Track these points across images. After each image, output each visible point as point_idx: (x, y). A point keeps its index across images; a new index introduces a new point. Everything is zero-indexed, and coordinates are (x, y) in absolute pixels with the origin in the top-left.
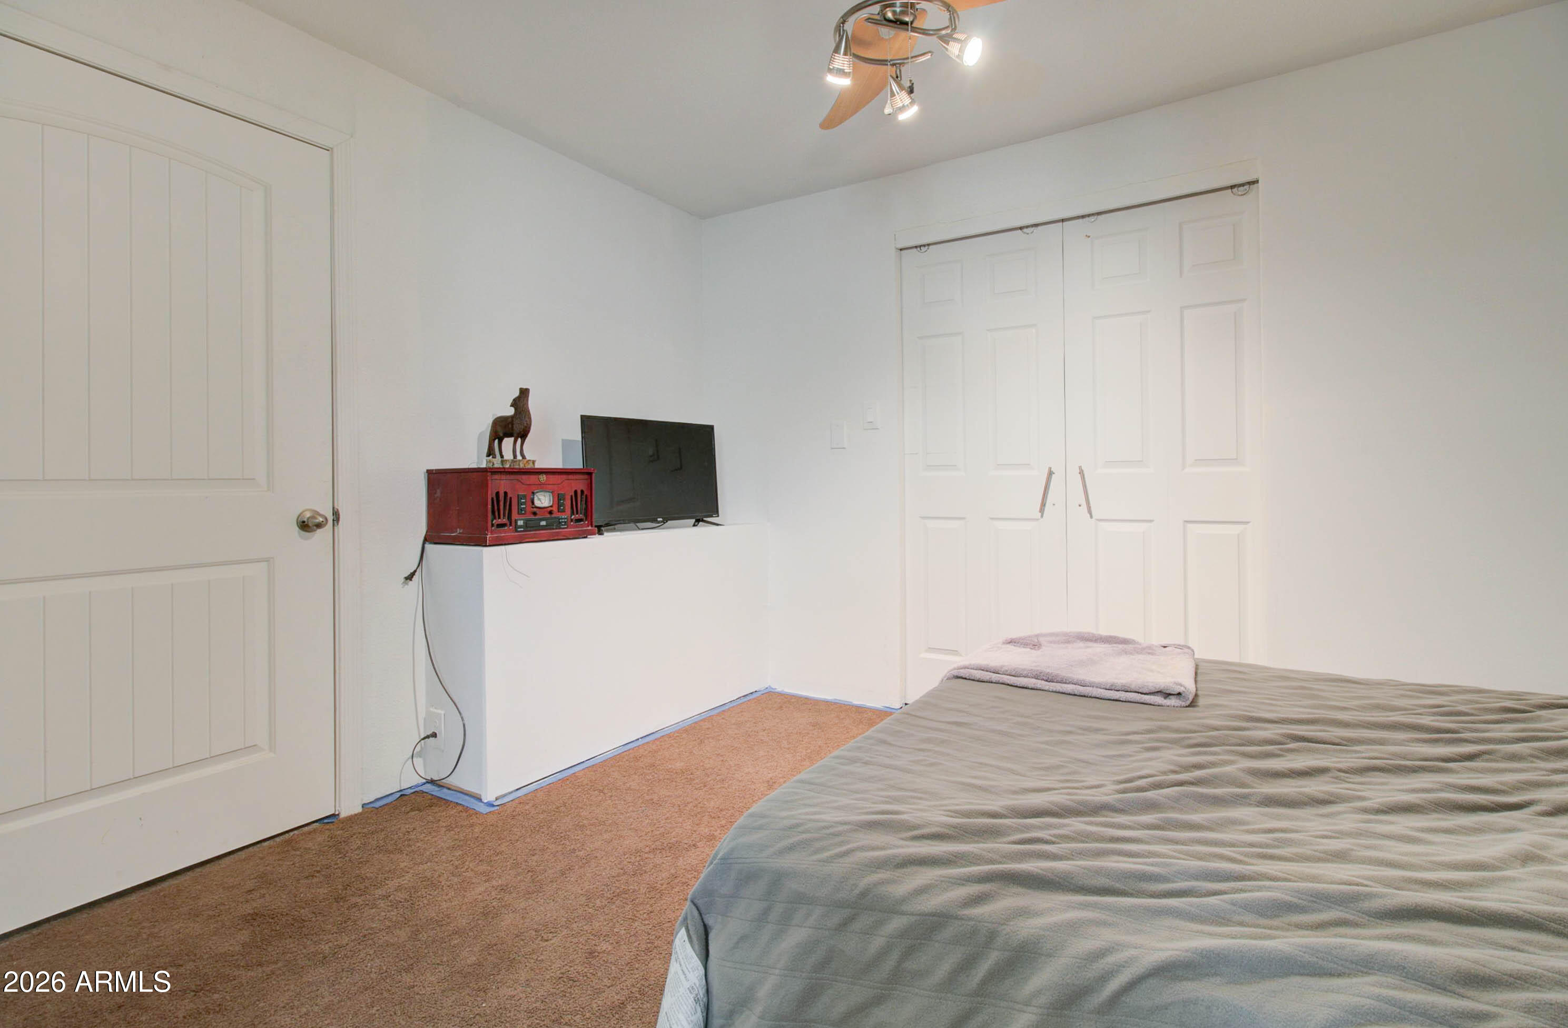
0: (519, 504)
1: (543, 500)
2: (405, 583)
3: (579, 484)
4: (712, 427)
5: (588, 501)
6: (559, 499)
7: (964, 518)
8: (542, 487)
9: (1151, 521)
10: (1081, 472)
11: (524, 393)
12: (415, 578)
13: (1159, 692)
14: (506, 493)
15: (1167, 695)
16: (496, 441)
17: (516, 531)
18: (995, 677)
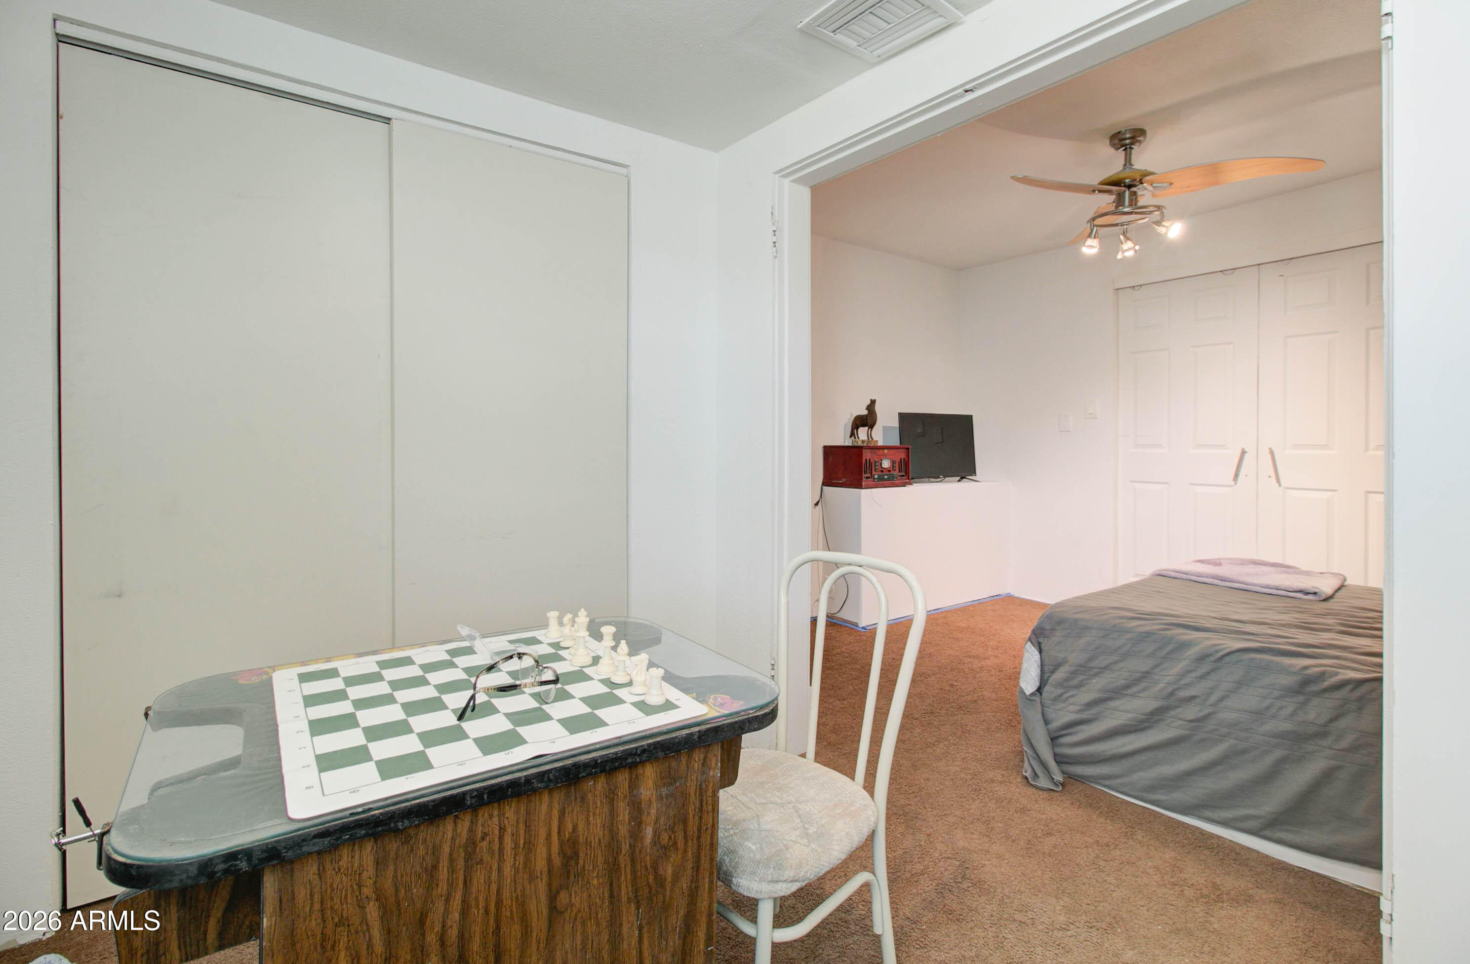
0: (875, 466)
1: (886, 464)
2: (815, 507)
3: (902, 455)
4: (971, 417)
5: (907, 464)
6: (893, 462)
7: (1166, 483)
8: (885, 456)
9: (1335, 491)
10: (1272, 452)
11: (873, 402)
12: (820, 504)
13: (1300, 591)
14: (870, 460)
15: (1308, 593)
16: (855, 431)
17: (874, 481)
18: (1185, 576)
